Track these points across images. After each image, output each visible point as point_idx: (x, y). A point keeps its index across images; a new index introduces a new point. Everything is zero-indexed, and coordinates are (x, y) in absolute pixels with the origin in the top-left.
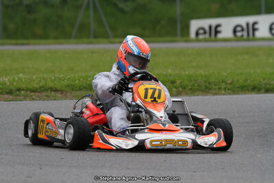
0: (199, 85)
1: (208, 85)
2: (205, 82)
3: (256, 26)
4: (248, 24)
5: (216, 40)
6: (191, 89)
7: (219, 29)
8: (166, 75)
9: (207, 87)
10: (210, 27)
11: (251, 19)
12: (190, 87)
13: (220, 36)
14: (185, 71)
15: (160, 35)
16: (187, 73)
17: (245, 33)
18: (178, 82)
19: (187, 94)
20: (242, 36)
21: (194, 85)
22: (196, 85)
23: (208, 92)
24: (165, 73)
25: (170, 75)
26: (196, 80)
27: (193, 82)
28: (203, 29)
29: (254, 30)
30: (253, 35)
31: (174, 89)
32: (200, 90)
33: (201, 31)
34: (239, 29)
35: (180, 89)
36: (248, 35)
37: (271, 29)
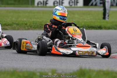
0: (37, 26)
1: (41, 26)
2: (40, 24)
3: (63, 1)
5: (46, 7)
6: (34, 27)
7: (47, 2)
8: (23, 21)
9: (40, 27)
10: (44, 1)
12: (33, 26)
13: (48, 5)
14: (31, 20)
15: (22, 4)
16: (32, 20)
18: (28, 24)
19: (32, 29)
21: (35, 26)
22: (36, 25)
23: (41, 29)
24: (23, 20)
25: (25, 21)
26: (36, 24)
27: (35, 24)
28: (40, 2)
29: (62, 3)
31: (27, 27)
32: (38, 28)
33: (40, 3)
34: (56, 2)
35: (29, 27)
37: (69, 3)
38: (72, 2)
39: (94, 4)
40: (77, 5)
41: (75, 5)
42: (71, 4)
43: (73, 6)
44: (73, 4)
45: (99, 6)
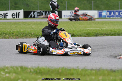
2: (24, 33)
3: (7, 15)
4: (4, 14)
11: (5, 12)
17: (3, 17)
19: (19, 38)
20: (2, 18)
27: (20, 34)
29: (6, 16)
30: (6, 17)
31: (14, 36)
35: (16, 36)
36: (4, 17)
37: (12, 16)
38: (15, 15)
39: (33, 16)
40: (18, 17)
41: (17, 17)
42: (13, 17)
43: (15, 18)
44: (16, 16)
45: (36, 18)
